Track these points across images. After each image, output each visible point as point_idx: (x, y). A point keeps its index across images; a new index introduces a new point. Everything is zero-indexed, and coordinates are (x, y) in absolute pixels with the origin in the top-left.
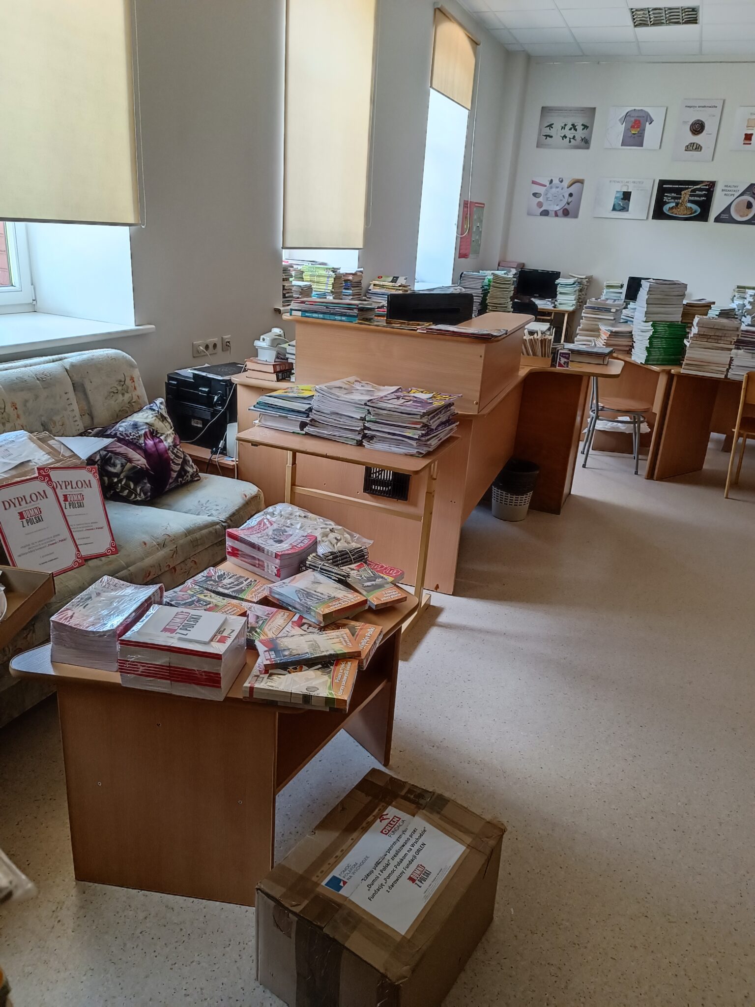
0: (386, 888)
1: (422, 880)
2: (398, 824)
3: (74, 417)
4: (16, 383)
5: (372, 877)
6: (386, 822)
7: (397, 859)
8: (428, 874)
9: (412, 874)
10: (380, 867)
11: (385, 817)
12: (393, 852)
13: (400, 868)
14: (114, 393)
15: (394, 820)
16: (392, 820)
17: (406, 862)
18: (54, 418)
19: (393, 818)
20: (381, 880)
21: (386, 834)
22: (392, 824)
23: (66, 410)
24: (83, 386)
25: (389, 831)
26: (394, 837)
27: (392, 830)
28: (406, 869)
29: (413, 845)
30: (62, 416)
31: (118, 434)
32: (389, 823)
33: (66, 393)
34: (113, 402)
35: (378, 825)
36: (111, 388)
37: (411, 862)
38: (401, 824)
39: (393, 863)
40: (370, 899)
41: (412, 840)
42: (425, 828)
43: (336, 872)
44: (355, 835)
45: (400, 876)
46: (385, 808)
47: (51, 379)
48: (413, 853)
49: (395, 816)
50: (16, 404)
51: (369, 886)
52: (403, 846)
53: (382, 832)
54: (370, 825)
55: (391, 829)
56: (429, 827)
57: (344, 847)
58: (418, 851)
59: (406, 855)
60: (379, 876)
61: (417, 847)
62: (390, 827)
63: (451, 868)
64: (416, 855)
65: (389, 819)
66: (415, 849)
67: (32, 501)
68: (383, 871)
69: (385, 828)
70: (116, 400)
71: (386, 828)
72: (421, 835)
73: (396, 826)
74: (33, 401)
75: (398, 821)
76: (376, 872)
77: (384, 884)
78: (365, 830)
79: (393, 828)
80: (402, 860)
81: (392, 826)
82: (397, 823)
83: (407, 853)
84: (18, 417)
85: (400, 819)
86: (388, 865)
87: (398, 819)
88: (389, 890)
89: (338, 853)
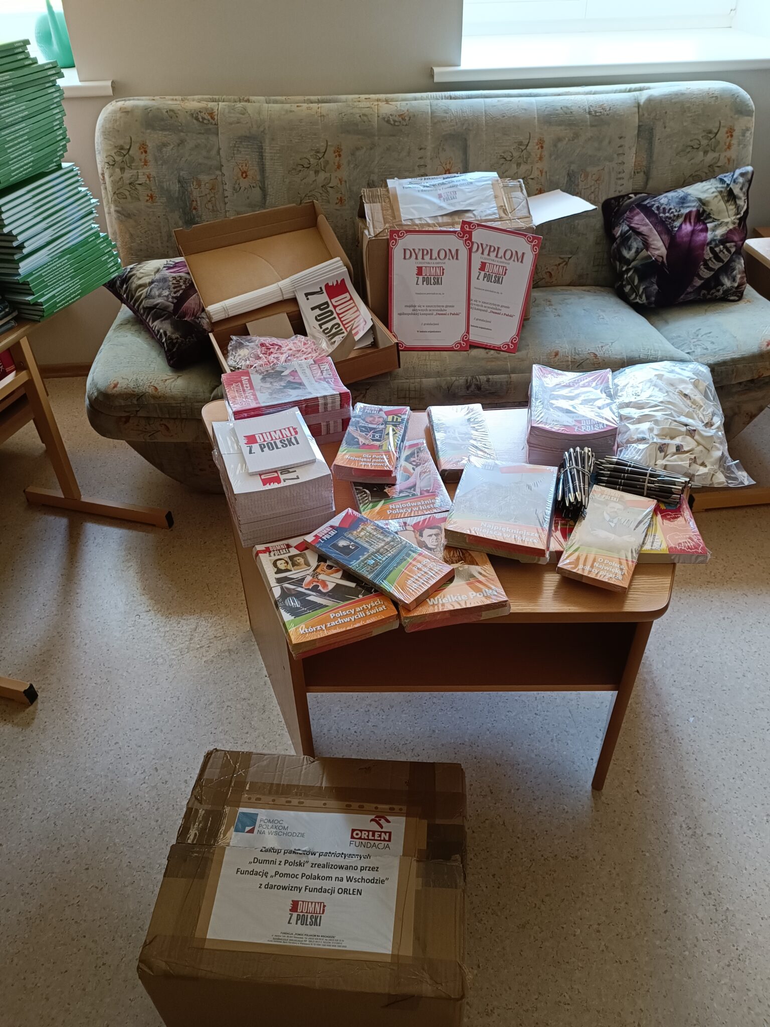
0: (264, 881)
1: (302, 920)
2: (377, 843)
3: (620, 173)
4: (558, 115)
5: (270, 856)
6: (376, 827)
7: (316, 871)
8: (316, 922)
9: (303, 902)
10: (292, 858)
11: (382, 822)
12: (323, 860)
13: (302, 883)
14: (693, 148)
15: (383, 834)
16: (381, 832)
17: (318, 884)
18: (589, 169)
19: (385, 833)
20: (271, 869)
21: (352, 837)
22: (373, 835)
23: (611, 160)
24: (651, 131)
25: (360, 838)
26: (352, 850)
27: (364, 841)
28: (307, 891)
29: (349, 879)
30: (600, 168)
31: (655, 206)
32: (374, 832)
33: (621, 138)
34: (686, 162)
35: (365, 821)
36: (691, 141)
37: (321, 890)
38: (381, 846)
39: (308, 870)
40: (237, 871)
41: (357, 875)
42: (387, 879)
43: (263, 814)
44: (332, 803)
45: (292, 888)
46: (399, 814)
47: (607, 115)
48: (338, 885)
49: (390, 833)
50: (544, 141)
51: (256, 860)
52: (341, 867)
53: (353, 830)
54: (361, 810)
55: (364, 839)
56: (393, 884)
57: (308, 802)
58: (345, 891)
59: (330, 878)
60: (278, 863)
61: (351, 886)
62: (368, 836)
63: (344, 949)
64: (336, 891)
65: (382, 827)
66: (345, 884)
67: (438, 258)
68: (287, 865)
69: (361, 831)
70: (692, 159)
71: (363, 832)
72: (372, 881)
73: (372, 842)
74: (569, 140)
75: (384, 840)
76: (281, 857)
77: (269, 876)
78: (347, 810)
79: (367, 841)
80: (318, 878)
81: (370, 837)
82: (380, 840)
83: (334, 879)
84: (541, 158)
85: (389, 840)
86: (300, 864)
87: (387, 839)
88: (263, 886)
89: (295, 802)
